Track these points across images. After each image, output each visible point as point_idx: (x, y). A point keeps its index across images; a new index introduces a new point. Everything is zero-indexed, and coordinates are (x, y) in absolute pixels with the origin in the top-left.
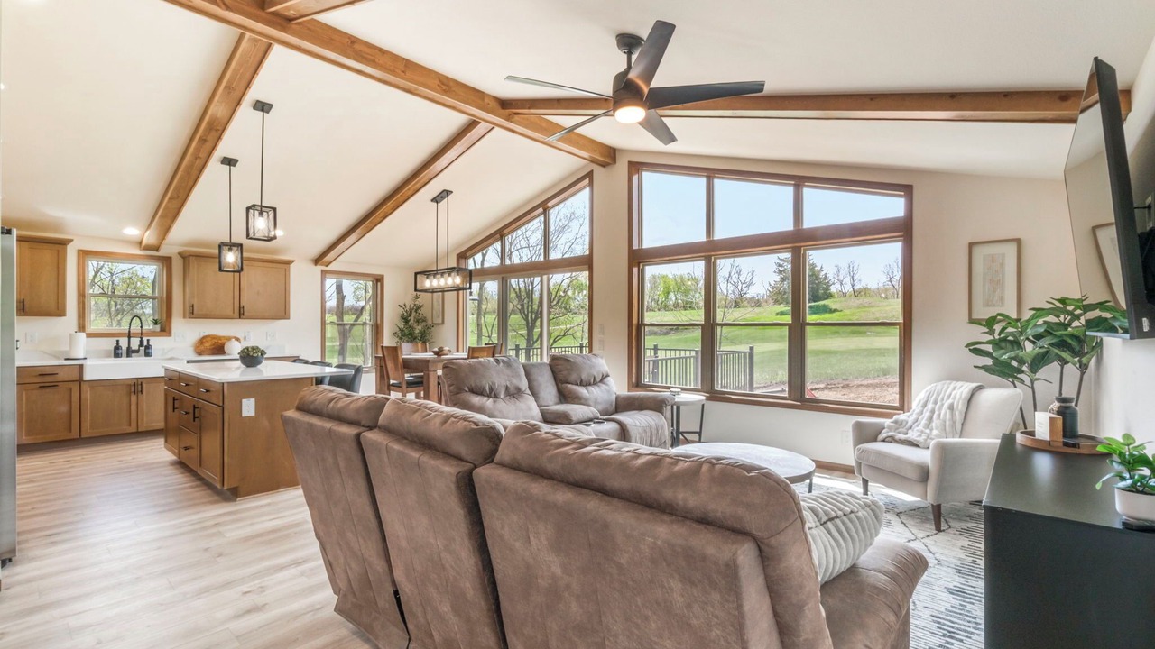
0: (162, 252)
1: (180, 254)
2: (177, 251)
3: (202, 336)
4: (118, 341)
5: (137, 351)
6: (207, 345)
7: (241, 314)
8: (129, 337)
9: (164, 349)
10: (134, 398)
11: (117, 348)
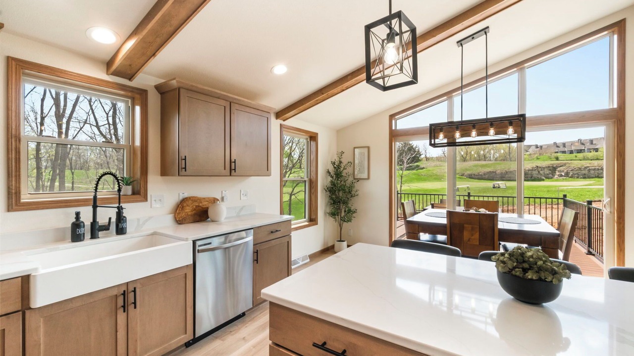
0: (135, 83)
1: (158, 88)
2: (154, 84)
3: (181, 198)
4: (78, 214)
5: (106, 228)
6: (188, 210)
7: (232, 169)
8: (95, 207)
9: (138, 220)
10: (122, 316)
11: (77, 225)
